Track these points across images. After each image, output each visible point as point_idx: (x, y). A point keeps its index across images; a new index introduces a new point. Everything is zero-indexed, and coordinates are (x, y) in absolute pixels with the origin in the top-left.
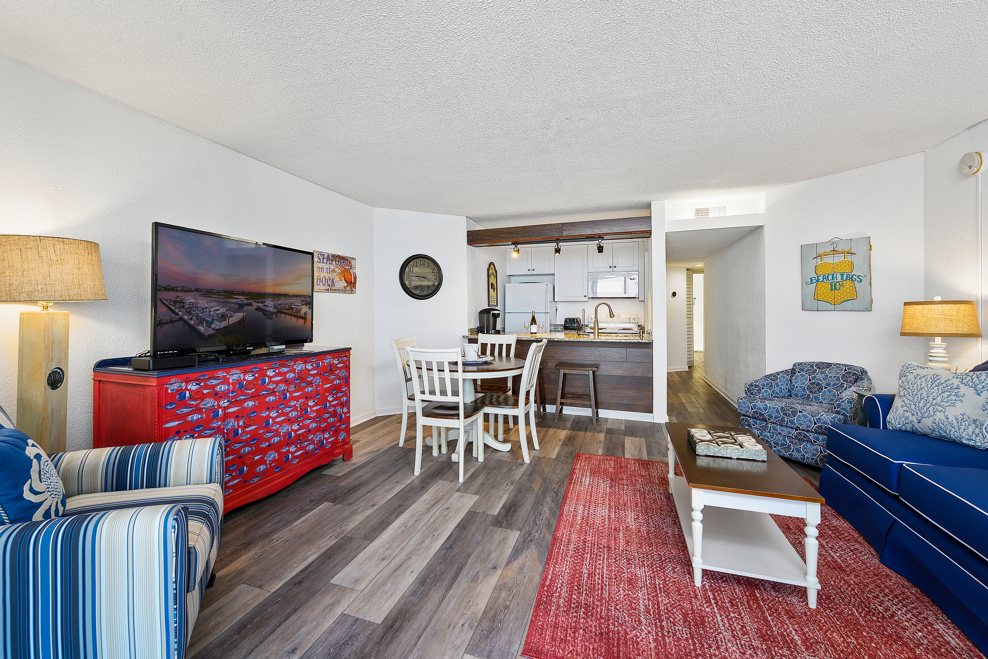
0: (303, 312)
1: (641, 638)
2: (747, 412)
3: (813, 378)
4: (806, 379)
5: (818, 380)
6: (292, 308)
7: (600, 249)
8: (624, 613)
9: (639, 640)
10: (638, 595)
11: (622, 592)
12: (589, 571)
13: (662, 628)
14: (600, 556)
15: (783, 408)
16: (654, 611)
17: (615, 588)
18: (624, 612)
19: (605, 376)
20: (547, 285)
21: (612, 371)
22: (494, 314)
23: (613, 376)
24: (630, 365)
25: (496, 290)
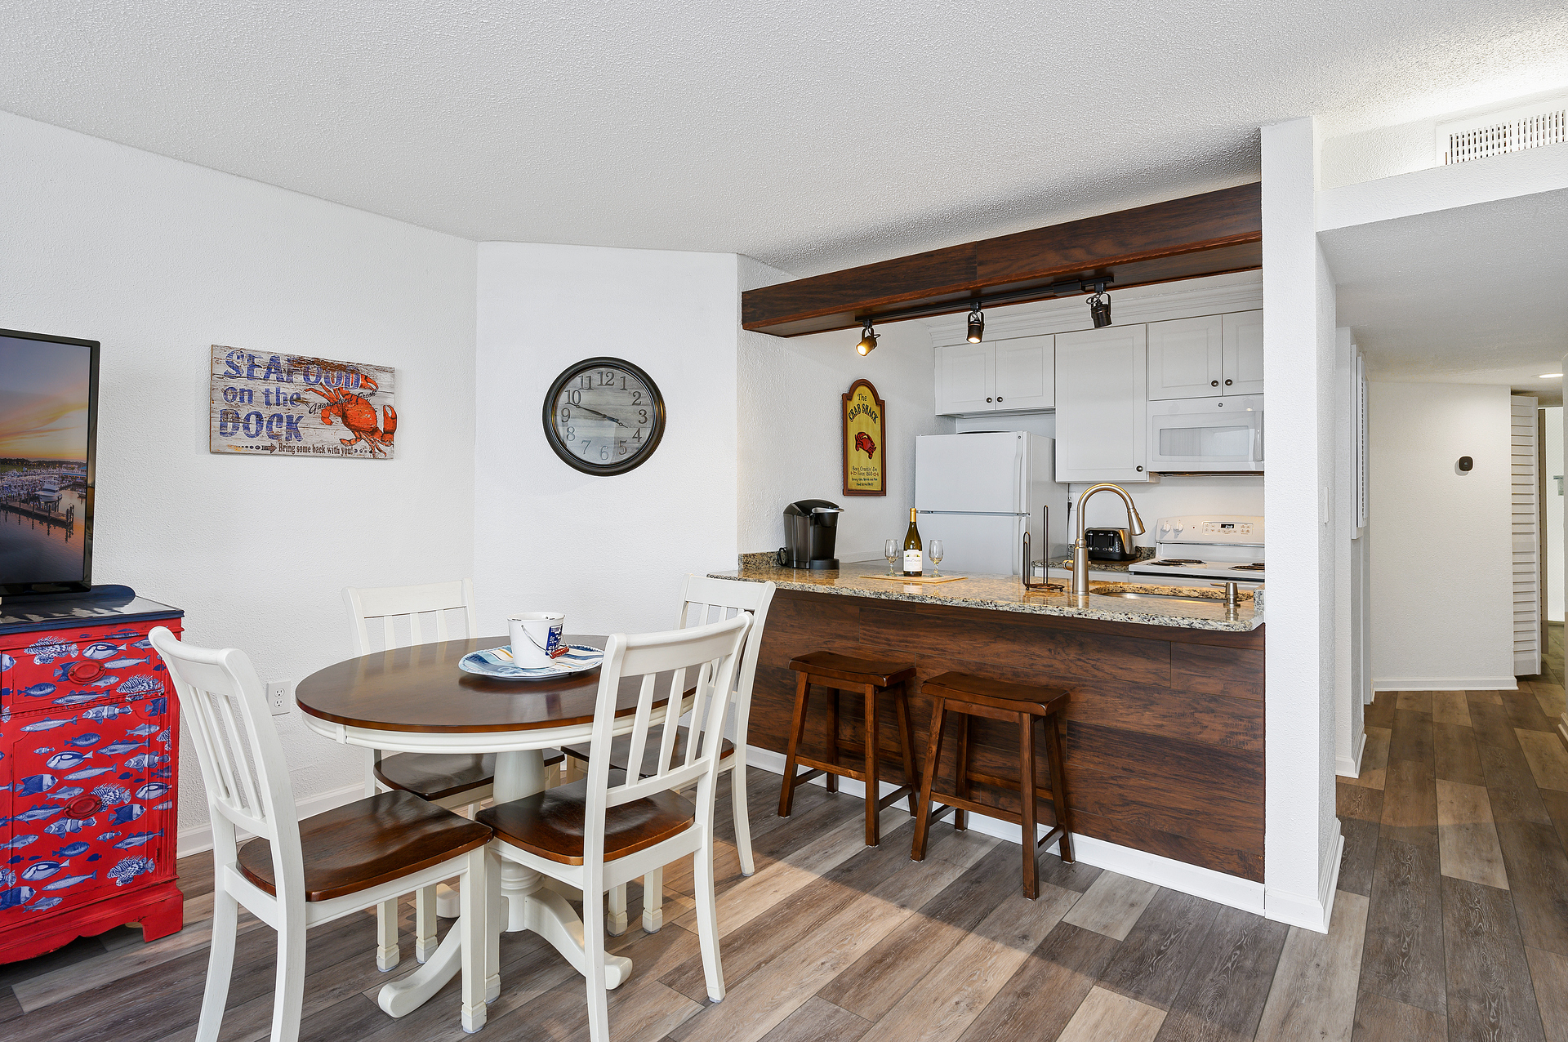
0: (63, 507)
6: (36, 498)
7: (1102, 316)
19: (1097, 728)
20: (1020, 437)
21: (1121, 714)
22: (819, 516)
23: (1123, 731)
24: (1182, 699)
25: (877, 454)
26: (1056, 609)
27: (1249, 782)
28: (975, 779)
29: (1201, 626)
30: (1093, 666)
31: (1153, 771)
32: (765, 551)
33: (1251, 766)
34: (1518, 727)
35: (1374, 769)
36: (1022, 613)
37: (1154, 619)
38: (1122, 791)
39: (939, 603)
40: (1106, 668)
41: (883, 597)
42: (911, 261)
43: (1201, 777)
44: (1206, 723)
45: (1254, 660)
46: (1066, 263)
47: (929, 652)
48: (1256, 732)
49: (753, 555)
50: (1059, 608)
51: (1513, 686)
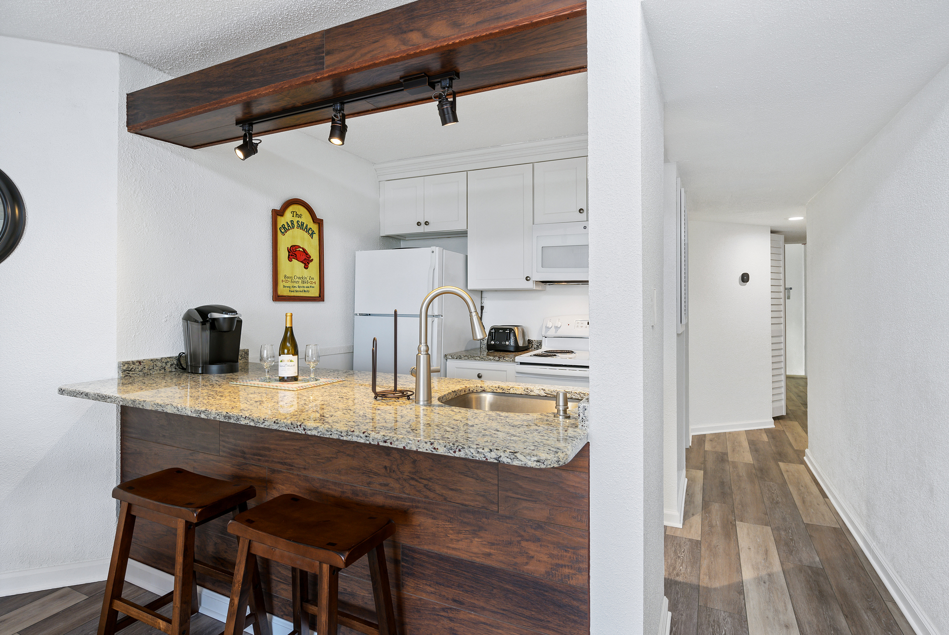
19: (429, 555)
20: (433, 252)
21: (452, 540)
22: (214, 320)
23: (453, 558)
24: (509, 525)
25: (314, 265)
26: (362, 435)
27: (575, 621)
28: (310, 612)
29: (509, 461)
30: (425, 486)
31: (482, 604)
32: (158, 357)
33: (575, 603)
34: (781, 461)
35: (693, 515)
36: (329, 438)
37: (460, 451)
38: (452, 625)
39: (252, 424)
40: (438, 488)
41: (203, 416)
42: (267, 53)
43: (527, 613)
44: (532, 553)
45: (579, 483)
46: (403, 48)
47: (278, 467)
48: (581, 565)
49: (140, 362)
50: (366, 434)
51: (771, 425)
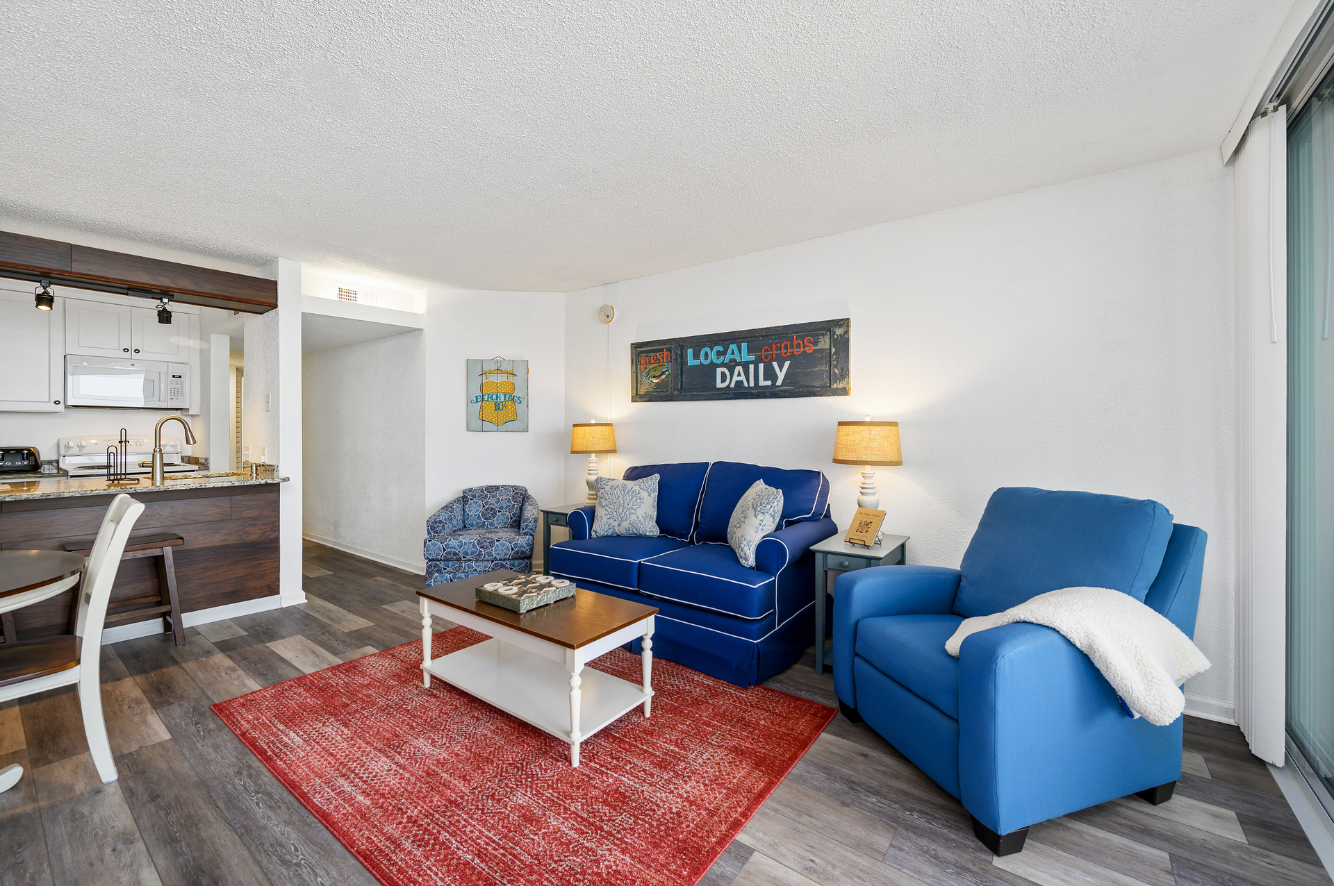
1: (613, 864)
2: (438, 555)
3: (487, 503)
4: (480, 506)
5: (491, 504)
7: (165, 317)
8: (569, 858)
9: (614, 868)
10: (552, 825)
11: (536, 838)
12: (472, 851)
13: (609, 833)
14: (458, 821)
15: (479, 540)
16: (584, 825)
17: (524, 841)
18: (567, 856)
